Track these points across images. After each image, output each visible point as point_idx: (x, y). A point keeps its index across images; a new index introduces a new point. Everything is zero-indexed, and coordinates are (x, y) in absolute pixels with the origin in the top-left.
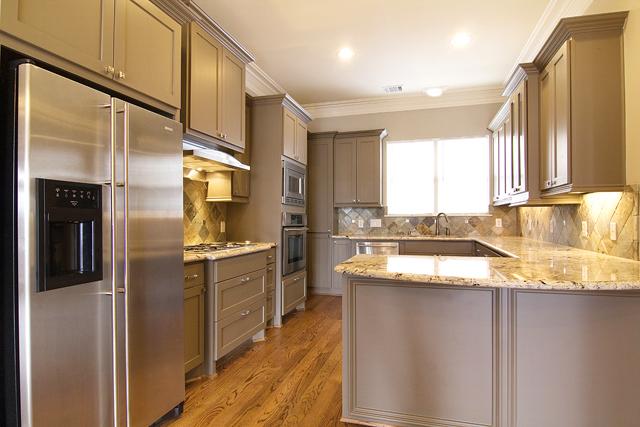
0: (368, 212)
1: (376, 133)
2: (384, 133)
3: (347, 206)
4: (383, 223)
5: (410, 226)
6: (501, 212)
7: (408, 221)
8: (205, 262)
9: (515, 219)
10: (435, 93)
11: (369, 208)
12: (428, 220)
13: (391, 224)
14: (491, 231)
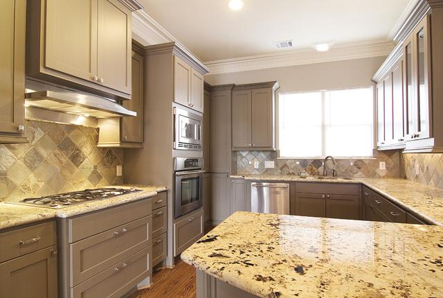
0: (262, 154)
1: (269, 85)
2: (276, 86)
3: (244, 149)
4: (276, 164)
5: (300, 167)
6: (385, 156)
7: (298, 163)
8: (56, 220)
9: (398, 163)
10: (323, 48)
11: (263, 151)
12: (317, 162)
13: (283, 166)
14: (375, 173)
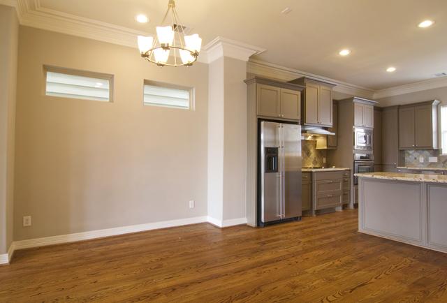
4: (439, 159)
8: (311, 172)
11: (427, 150)
